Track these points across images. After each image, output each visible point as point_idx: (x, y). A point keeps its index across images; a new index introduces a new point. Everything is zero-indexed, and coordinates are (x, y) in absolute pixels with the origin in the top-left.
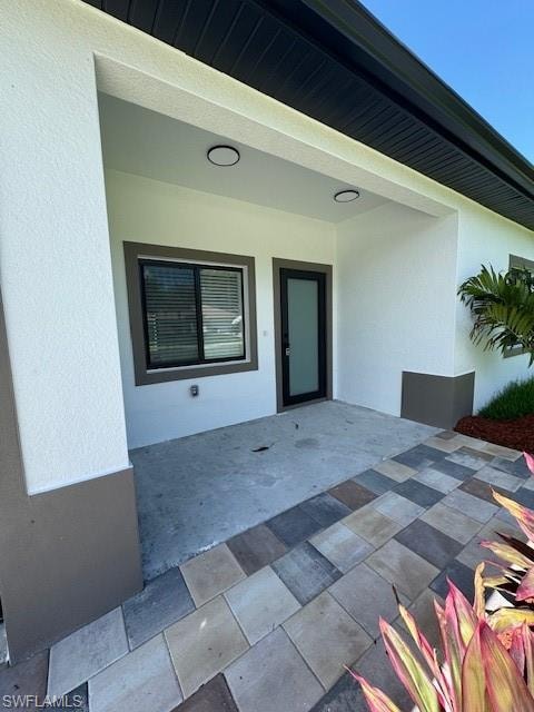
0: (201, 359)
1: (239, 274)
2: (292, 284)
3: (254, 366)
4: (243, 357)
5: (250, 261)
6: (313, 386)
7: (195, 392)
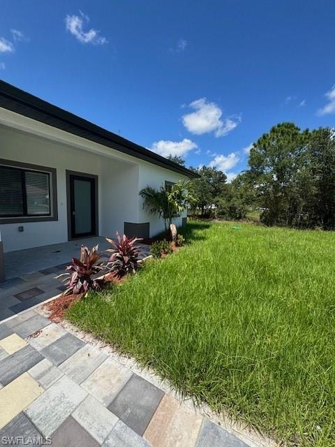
0: (25, 214)
1: (47, 176)
2: (77, 183)
3: (56, 218)
4: (50, 215)
5: (54, 171)
6: (89, 229)
7: (21, 229)
